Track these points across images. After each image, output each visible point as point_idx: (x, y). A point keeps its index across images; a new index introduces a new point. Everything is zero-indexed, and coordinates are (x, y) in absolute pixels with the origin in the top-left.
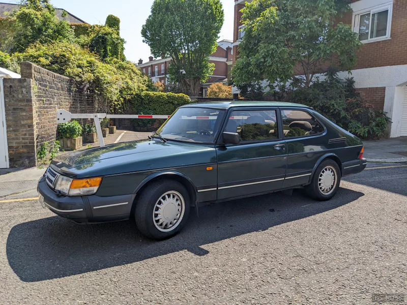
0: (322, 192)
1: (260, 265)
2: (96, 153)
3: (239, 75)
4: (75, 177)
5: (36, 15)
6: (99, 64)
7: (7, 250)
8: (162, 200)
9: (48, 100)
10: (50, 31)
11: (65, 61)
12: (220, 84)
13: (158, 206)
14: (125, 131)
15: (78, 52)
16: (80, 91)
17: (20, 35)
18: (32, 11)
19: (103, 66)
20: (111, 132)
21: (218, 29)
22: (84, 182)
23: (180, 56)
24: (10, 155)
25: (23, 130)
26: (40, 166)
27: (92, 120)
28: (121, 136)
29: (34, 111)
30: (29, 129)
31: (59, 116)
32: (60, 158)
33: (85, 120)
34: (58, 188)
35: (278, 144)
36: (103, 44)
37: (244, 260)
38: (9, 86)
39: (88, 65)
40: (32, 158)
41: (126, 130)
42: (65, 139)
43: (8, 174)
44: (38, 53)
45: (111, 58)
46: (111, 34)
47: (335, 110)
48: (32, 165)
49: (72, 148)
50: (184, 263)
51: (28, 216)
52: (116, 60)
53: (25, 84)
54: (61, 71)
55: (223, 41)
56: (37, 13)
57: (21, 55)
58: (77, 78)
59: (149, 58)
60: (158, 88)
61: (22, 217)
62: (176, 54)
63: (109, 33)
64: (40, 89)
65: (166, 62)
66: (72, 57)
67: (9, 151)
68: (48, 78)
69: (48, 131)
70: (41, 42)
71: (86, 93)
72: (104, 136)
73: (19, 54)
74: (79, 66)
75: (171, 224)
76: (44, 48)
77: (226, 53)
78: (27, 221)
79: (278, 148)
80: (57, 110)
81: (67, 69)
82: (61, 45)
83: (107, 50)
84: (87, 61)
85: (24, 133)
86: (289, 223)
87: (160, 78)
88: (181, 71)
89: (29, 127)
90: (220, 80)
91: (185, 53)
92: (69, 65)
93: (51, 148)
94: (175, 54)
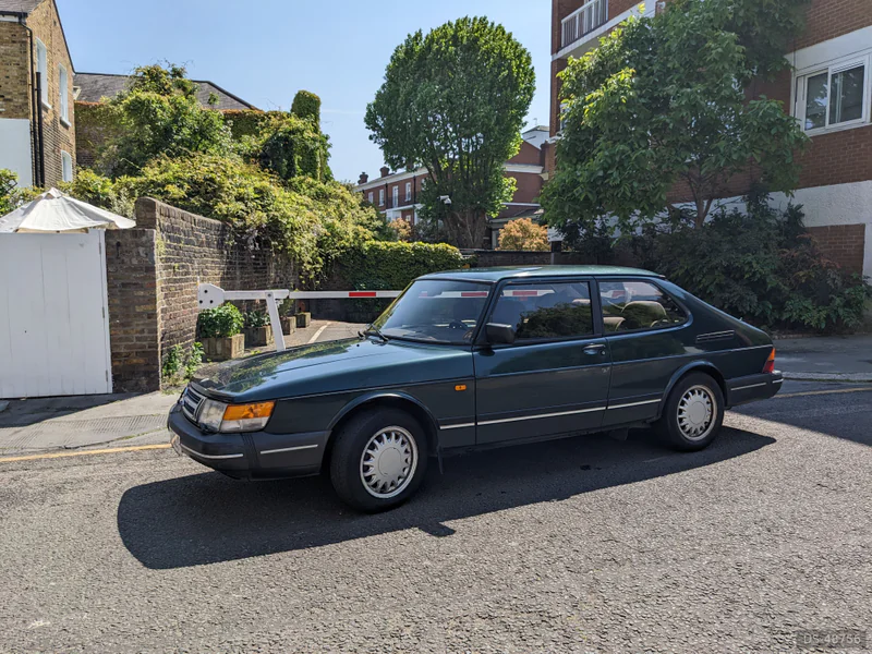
0: (687, 436)
1: (539, 552)
2: (270, 362)
3: (556, 207)
4: (232, 401)
5: (161, 102)
6: (278, 192)
7: (119, 525)
8: (376, 442)
9: (183, 267)
10: (186, 131)
11: (214, 190)
12: (526, 221)
13: (370, 452)
14: (329, 323)
15: (237, 171)
16: (241, 246)
17: (131, 142)
18: (153, 96)
19: (284, 198)
20: (301, 324)
21: (523, 108)
22: (245, 409)
23: (444, 166)
24: (114, 369)
25: (138, 324)
26: (167, 390)
27: (263, 301)
28: (320, 330)
29: (158, 288)
30: (148, 321)
31: (202, 296)
32: (205, 373)
33: (251, 302)
34: (204, 420)
35: (592, 345)
36: (286, 151)
37: (513, 544)
38: (115, 243)
39: (257, 196)
40: (152, 375)
41: (330, 319)
42: (212, 339)
43: (111, 404)
44: (165, 175)
45: (302, 177)
46: (302, 132)
47: (754, 273)
48: (152, 387)
49: (226, 356)
50: (410, 548)
51: (150, 474)
52: (311, 180)
53: (144, 239)
54: (207, 210)
55: (535, 129)
56: (162, 98)
57: (133, 181)
58: (235, 220)
59: (382, 170)
60: (398, 232)
61: (140, 475)
62: (435, 162)
63: (298, 130)
64: (169, 246)
65: (415, 178)
66: (228, 183)
67: (112, 361)
68: (183, 225)
69: (183, 325)
70: (169, 154)
71: (252, 247)
72: (286, 332)
73: (129, 179)
74: (240, 198)
75: (392, 484)
76: (175, 166)
77: (540, 155)
78: (148, 482)
79: (591, 352)
80: (199, 284)
81: (216, 204)
82: (207, 159)
83: (293, 163)
84: (255, 188)
85: (139, 328)
86: (610, 489)
87: (403, 211)
88: (442, 197)
89: (149, 318)
90: (528, 212)
91: (453, 160)
92: (221, 197)
93: (187, 356)
94: (433, 162)
